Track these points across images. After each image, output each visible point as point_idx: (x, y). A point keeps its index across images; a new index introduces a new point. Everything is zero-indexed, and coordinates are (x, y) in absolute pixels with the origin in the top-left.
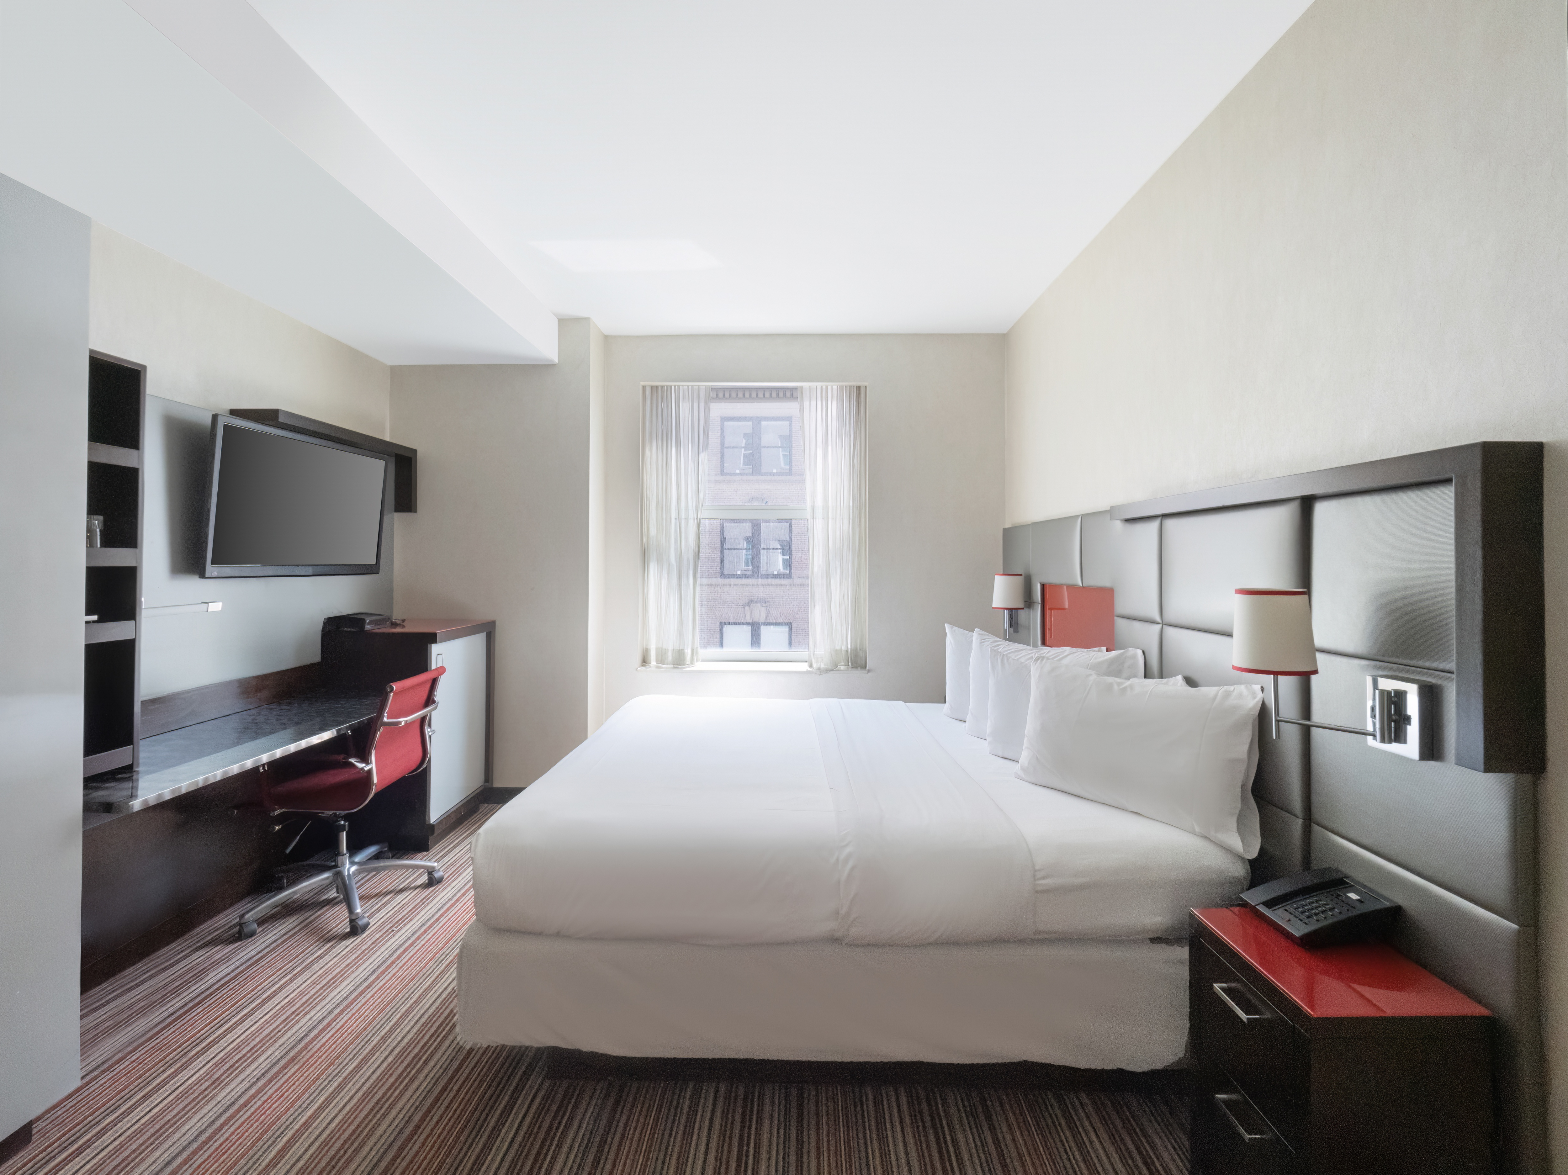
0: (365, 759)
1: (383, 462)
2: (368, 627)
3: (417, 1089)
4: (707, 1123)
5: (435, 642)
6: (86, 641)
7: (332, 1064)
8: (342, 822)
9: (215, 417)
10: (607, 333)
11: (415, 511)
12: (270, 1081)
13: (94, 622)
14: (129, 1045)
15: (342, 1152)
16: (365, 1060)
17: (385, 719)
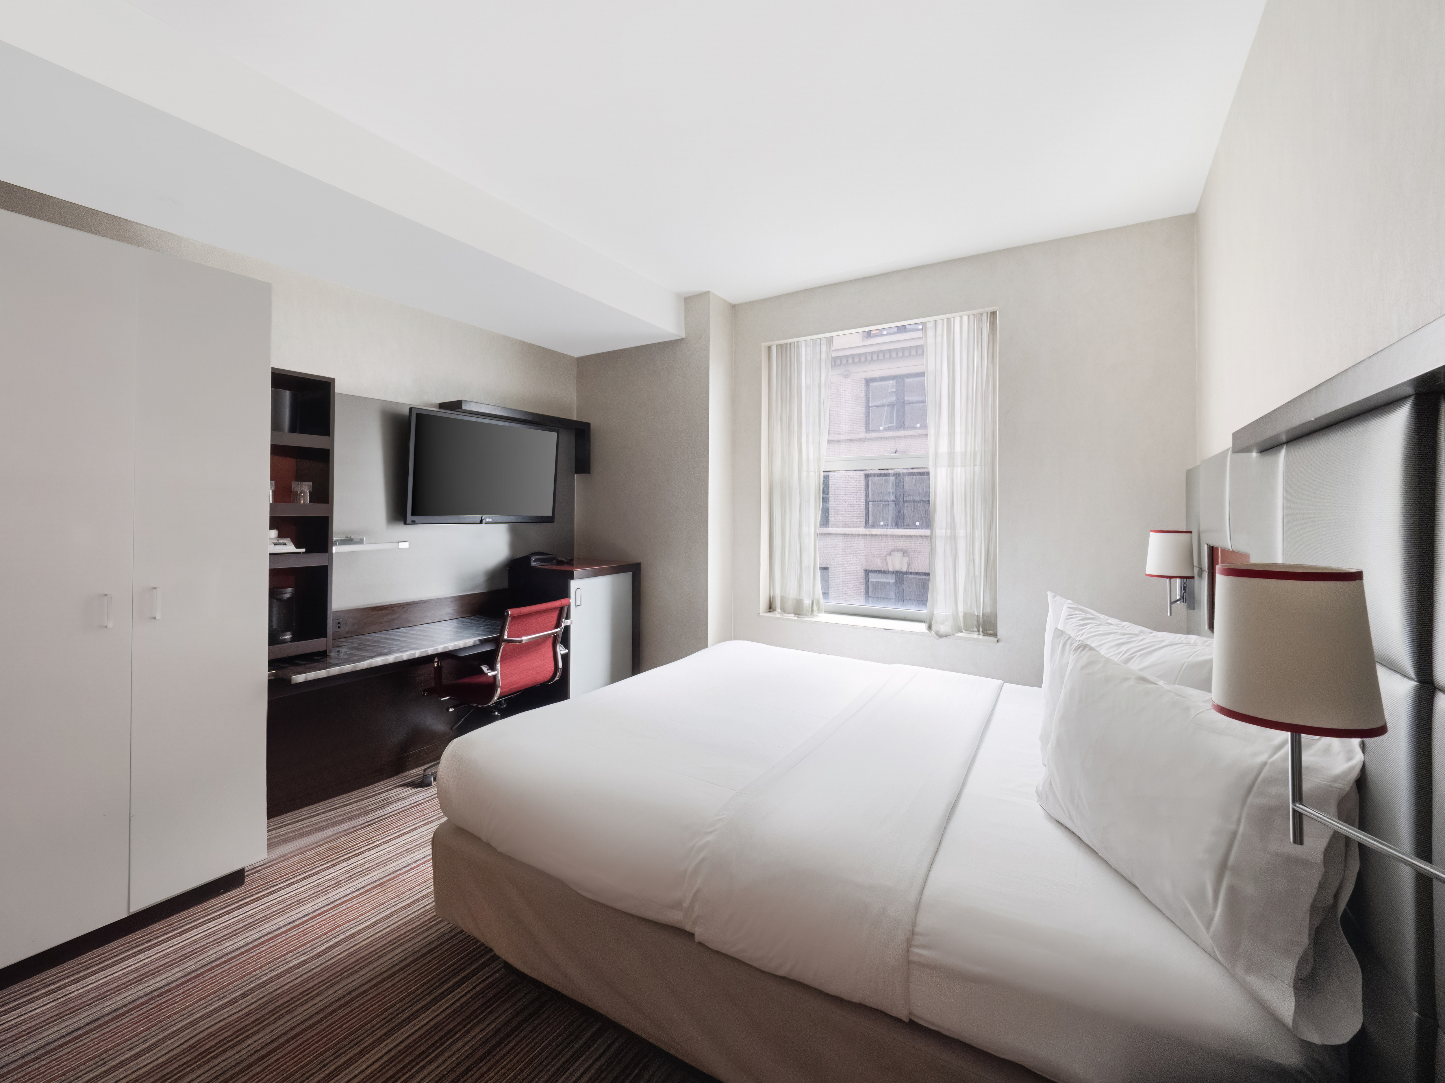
0: (492, 668)
1: (555, 435)
2: (534, 564)
3: (425, 938)
4: (582, 1070)
5: (573, 579)
6: (270, 566)
7: (398, 896)
8: (497, 713)
9: (411, 409)
10: (734, 302)
11: (589, 473)
12: (361, 894)
13: (303, 553)
14: (322, 841)
15: (353, 965)
16: (418, 900)
17: (506, 637)
